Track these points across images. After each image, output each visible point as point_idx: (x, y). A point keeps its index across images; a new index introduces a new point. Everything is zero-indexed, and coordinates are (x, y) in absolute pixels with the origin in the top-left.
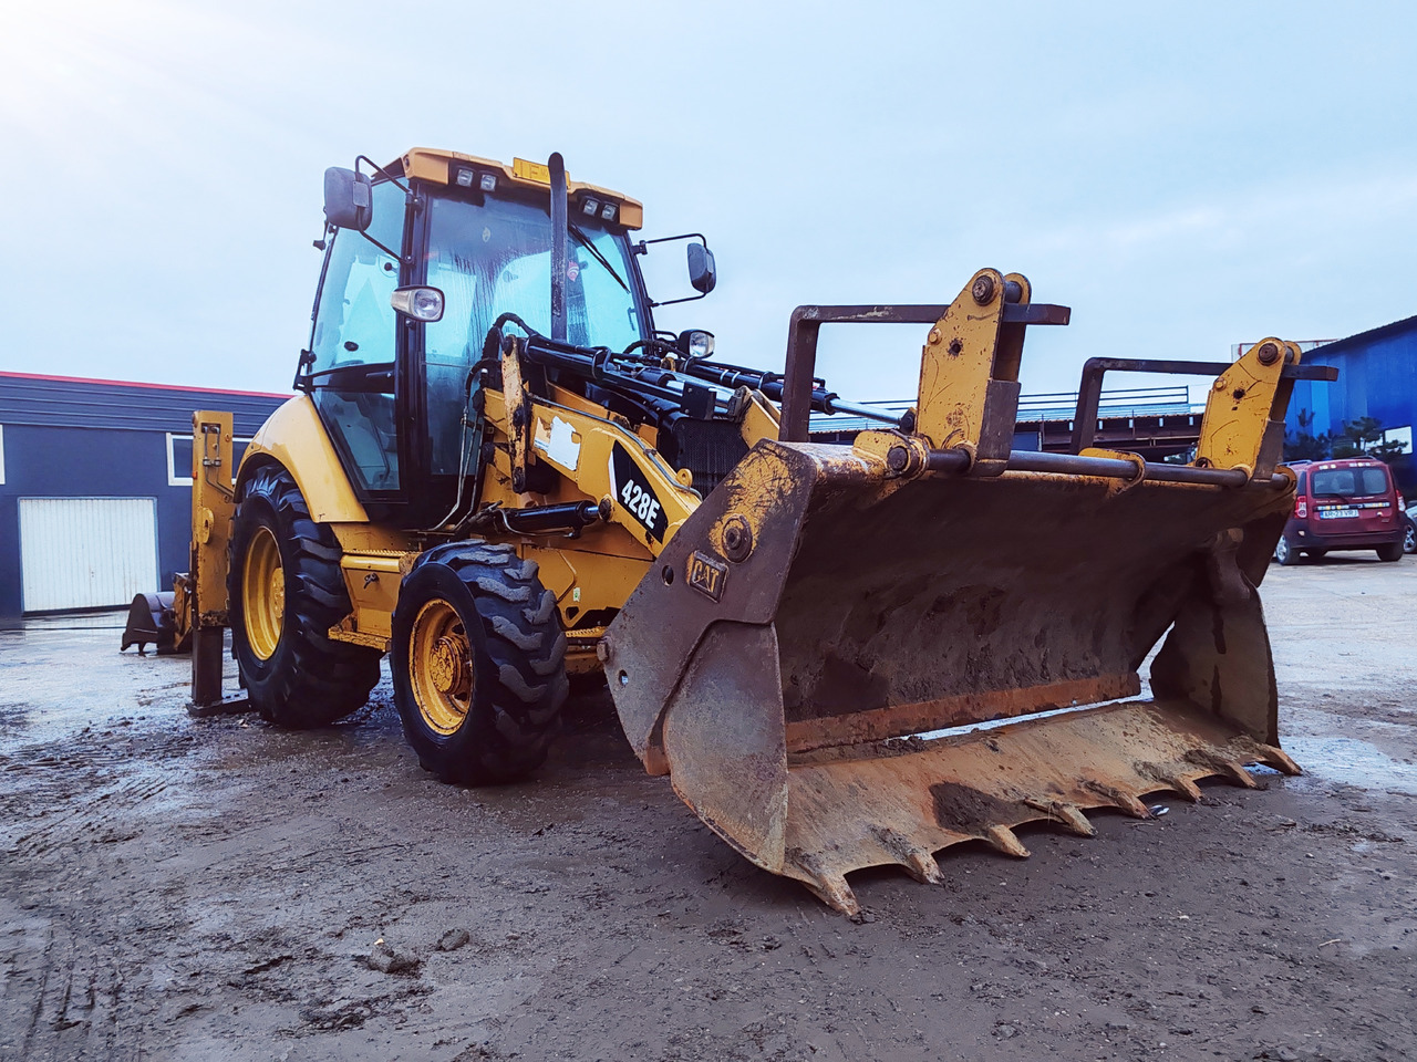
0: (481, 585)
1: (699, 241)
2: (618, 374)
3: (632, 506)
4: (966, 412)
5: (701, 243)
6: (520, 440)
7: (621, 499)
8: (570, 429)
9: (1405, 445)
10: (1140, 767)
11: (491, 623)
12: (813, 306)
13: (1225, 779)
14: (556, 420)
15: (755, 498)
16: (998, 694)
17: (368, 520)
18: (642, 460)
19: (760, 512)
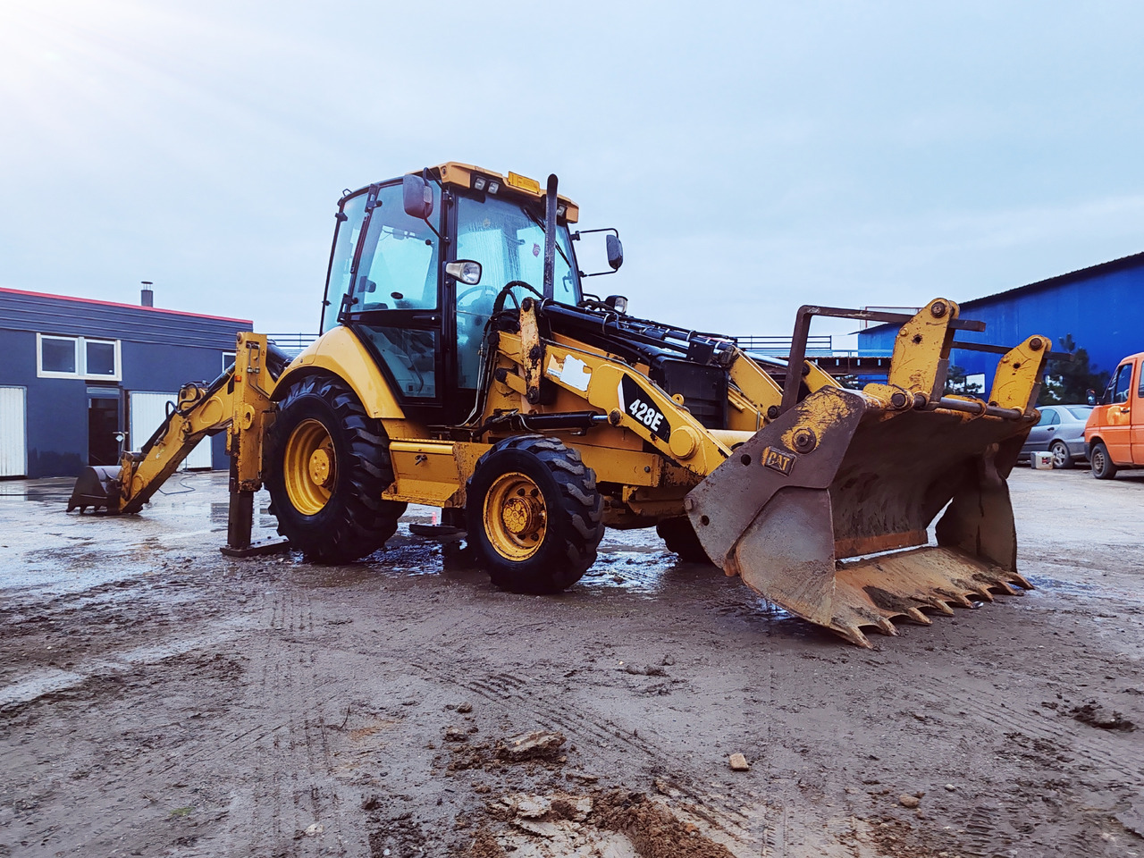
0: (557, 464)
1: (614, 233)
2: (629, 331)
3: (638, 416)
4: (922, 375)
5: (615, 235)
6: (535, 369)
7: (628, 412)
8: (581, 364)
9: (980, 387)
10: (956, 582)
11: (567, 488)
12: (815, 307)
13: (999, 590)
14: (569, 357)
15: (820, 418)
16: (867, 539)
17: (403, 417)
18: (648, 387)
19: (823, 426)
